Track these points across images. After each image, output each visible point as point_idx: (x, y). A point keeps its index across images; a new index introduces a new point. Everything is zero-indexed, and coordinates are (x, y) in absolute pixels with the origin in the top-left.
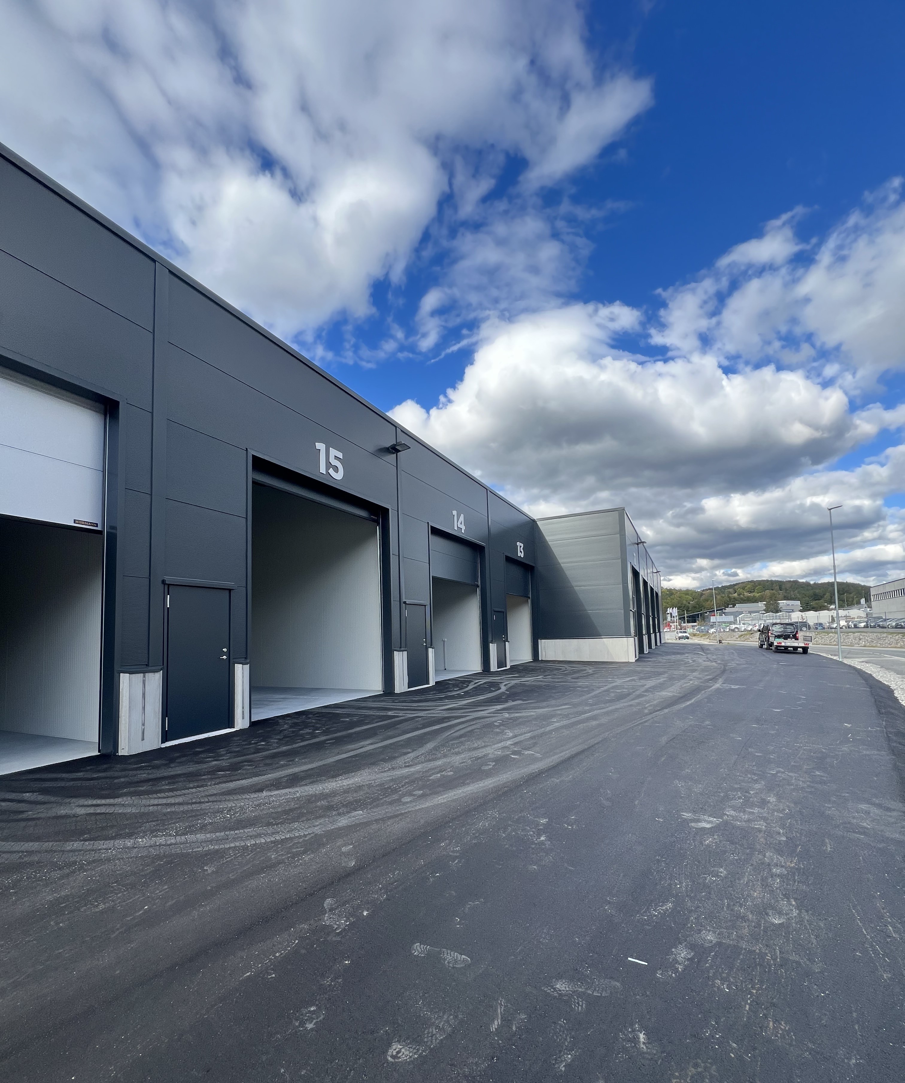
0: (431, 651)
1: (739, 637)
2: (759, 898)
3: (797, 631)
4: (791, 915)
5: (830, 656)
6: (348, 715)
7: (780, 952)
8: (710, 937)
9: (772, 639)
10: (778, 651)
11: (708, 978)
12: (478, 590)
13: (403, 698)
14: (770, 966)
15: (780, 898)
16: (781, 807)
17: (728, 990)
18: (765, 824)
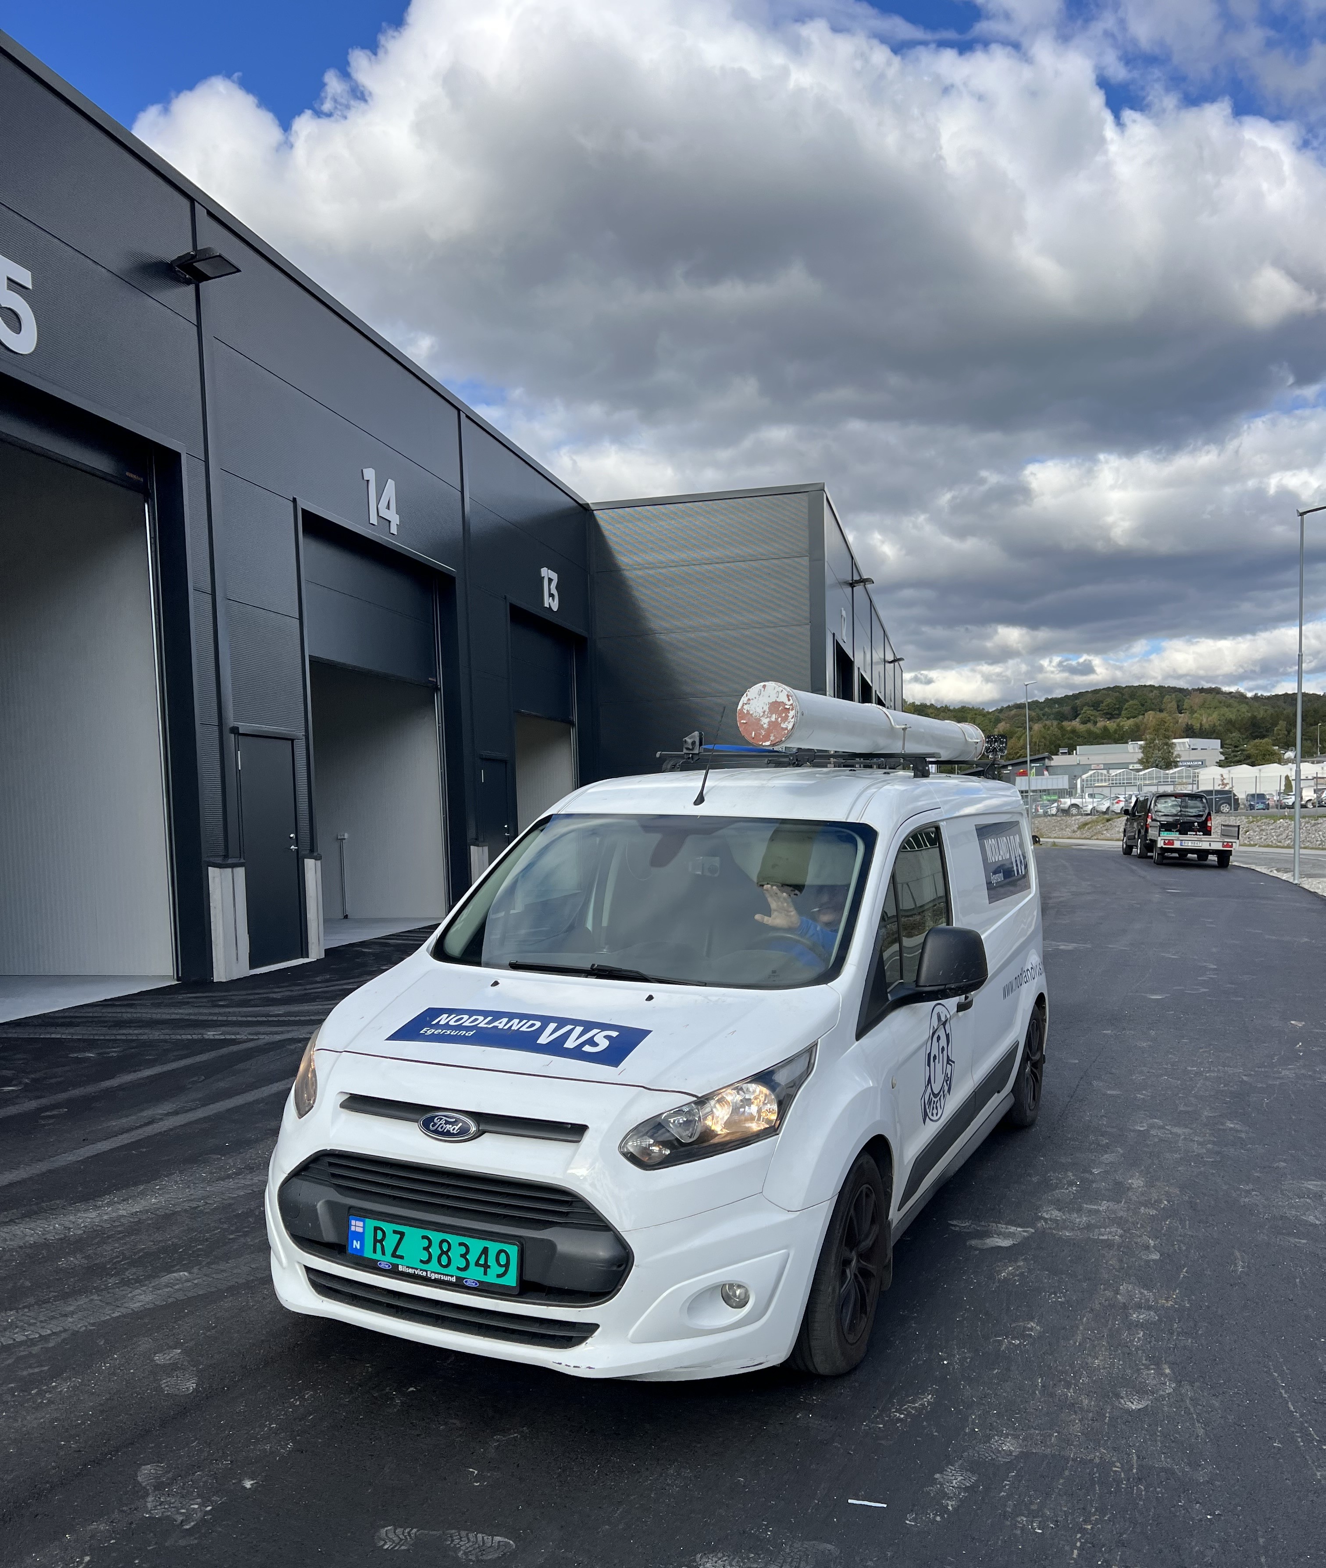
0: (310, 865)
1: (1079, 828)
2: (1104, 1368)
3: (1209, 814)
4: (1161, 1393)
5: (1275, 873)
6: (91, 1044)
7: (1138, 1457)
8: (1009, 1446)
9: (1152, 833)
10: (1165, 861)
11: (1005, 1515)
12: (438, 700)
13: (238, 995)
14: (1119, 1482)
15: (1143, 1365)
16: (1155, 1196)
17: (1040, 1531)
18: (1120, 1231)
